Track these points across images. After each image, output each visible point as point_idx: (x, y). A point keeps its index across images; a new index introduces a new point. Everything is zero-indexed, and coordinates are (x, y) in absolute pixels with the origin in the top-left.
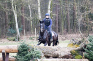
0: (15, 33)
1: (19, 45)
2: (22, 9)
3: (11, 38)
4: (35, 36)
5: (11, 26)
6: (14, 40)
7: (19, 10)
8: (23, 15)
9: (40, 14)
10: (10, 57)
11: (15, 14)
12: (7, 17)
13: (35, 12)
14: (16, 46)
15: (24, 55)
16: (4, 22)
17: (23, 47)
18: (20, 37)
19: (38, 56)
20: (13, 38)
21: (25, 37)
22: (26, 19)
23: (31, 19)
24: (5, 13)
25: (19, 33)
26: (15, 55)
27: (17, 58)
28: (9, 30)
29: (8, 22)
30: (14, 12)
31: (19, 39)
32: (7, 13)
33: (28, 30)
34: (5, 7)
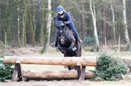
0: (94, 42)
1: (98, 56)
2: (102, 11)
3: (88, 48)
4: (119, 46)
5: (88, 33)
6: (92, 51)
7: (99, 12)
8: (104, 19)
9: (125, 18)
10: (86, 71)
11: (93, 17)
12: (84, 22)
13: (119, 15)
14: (95, 58)
15: (105, 69)
16: (80, 27)
17: (103, 59)
18: (99, 46)
19: (122, 71)
20: (91, 48)
21: (105, 47)
22: (107, 24)
23: (114, 24)
24: (81, 16)
25: (98, 41)
26: (93, 68)
27: (95, 73)
28: (85, 38)
29: (85, 28)
30: (93, 15)
31: (98, 48)
32: (83, 16)
33: (109, 38)
34: (81, 9)
